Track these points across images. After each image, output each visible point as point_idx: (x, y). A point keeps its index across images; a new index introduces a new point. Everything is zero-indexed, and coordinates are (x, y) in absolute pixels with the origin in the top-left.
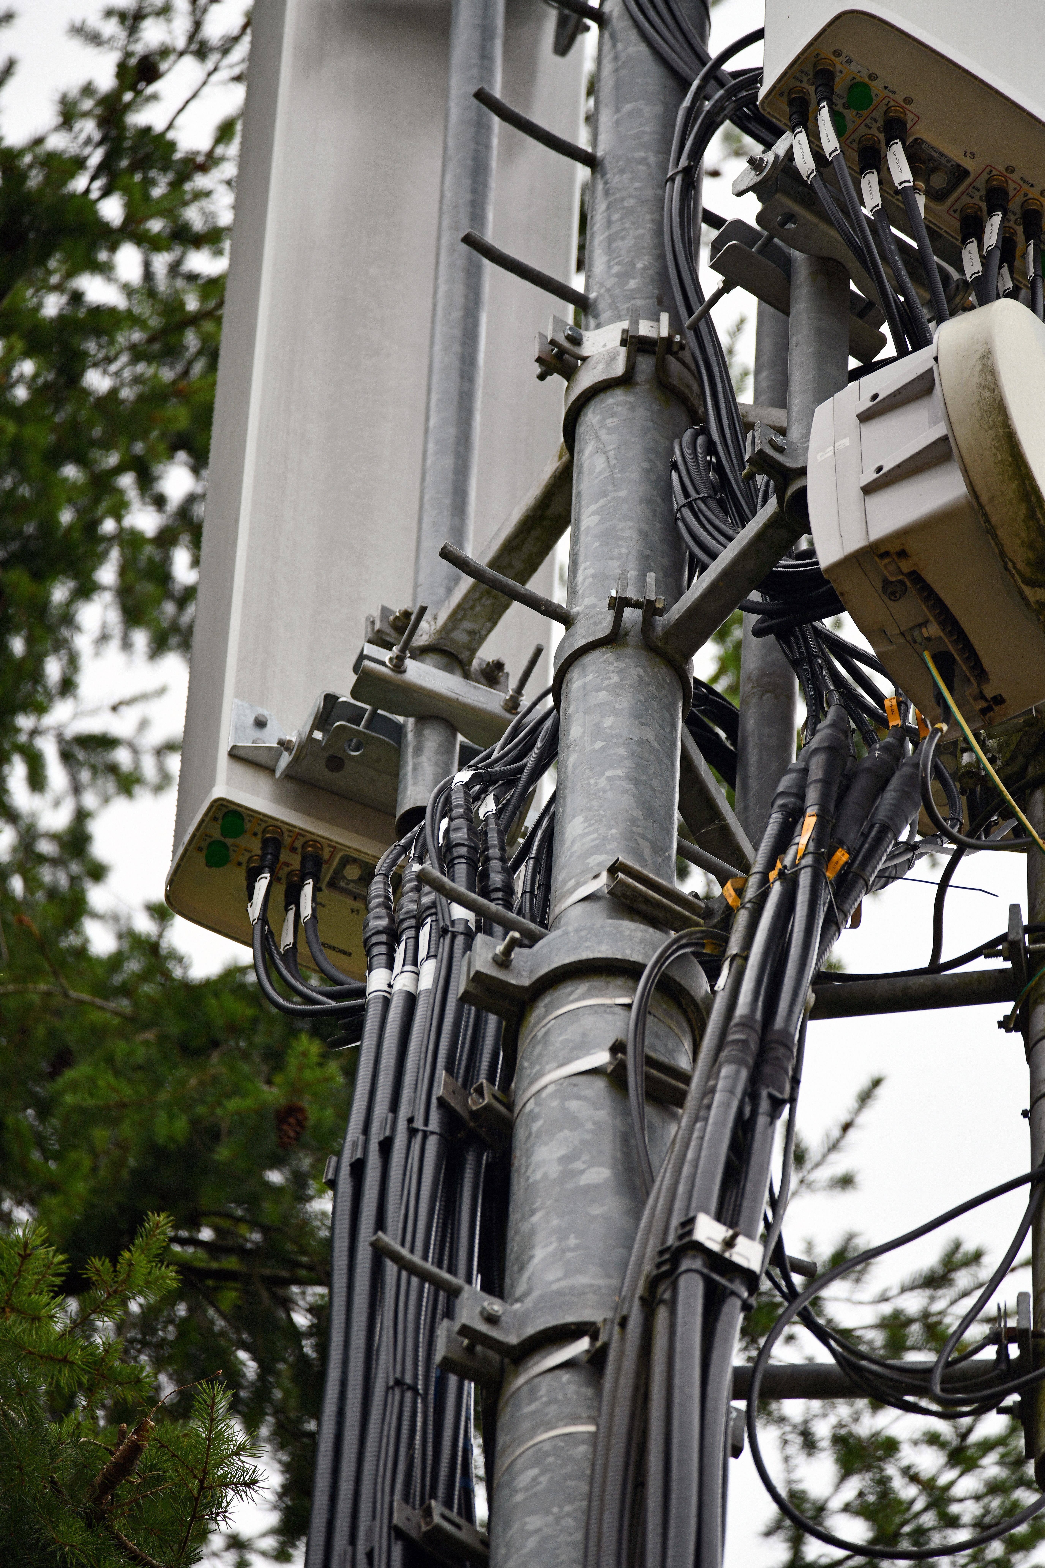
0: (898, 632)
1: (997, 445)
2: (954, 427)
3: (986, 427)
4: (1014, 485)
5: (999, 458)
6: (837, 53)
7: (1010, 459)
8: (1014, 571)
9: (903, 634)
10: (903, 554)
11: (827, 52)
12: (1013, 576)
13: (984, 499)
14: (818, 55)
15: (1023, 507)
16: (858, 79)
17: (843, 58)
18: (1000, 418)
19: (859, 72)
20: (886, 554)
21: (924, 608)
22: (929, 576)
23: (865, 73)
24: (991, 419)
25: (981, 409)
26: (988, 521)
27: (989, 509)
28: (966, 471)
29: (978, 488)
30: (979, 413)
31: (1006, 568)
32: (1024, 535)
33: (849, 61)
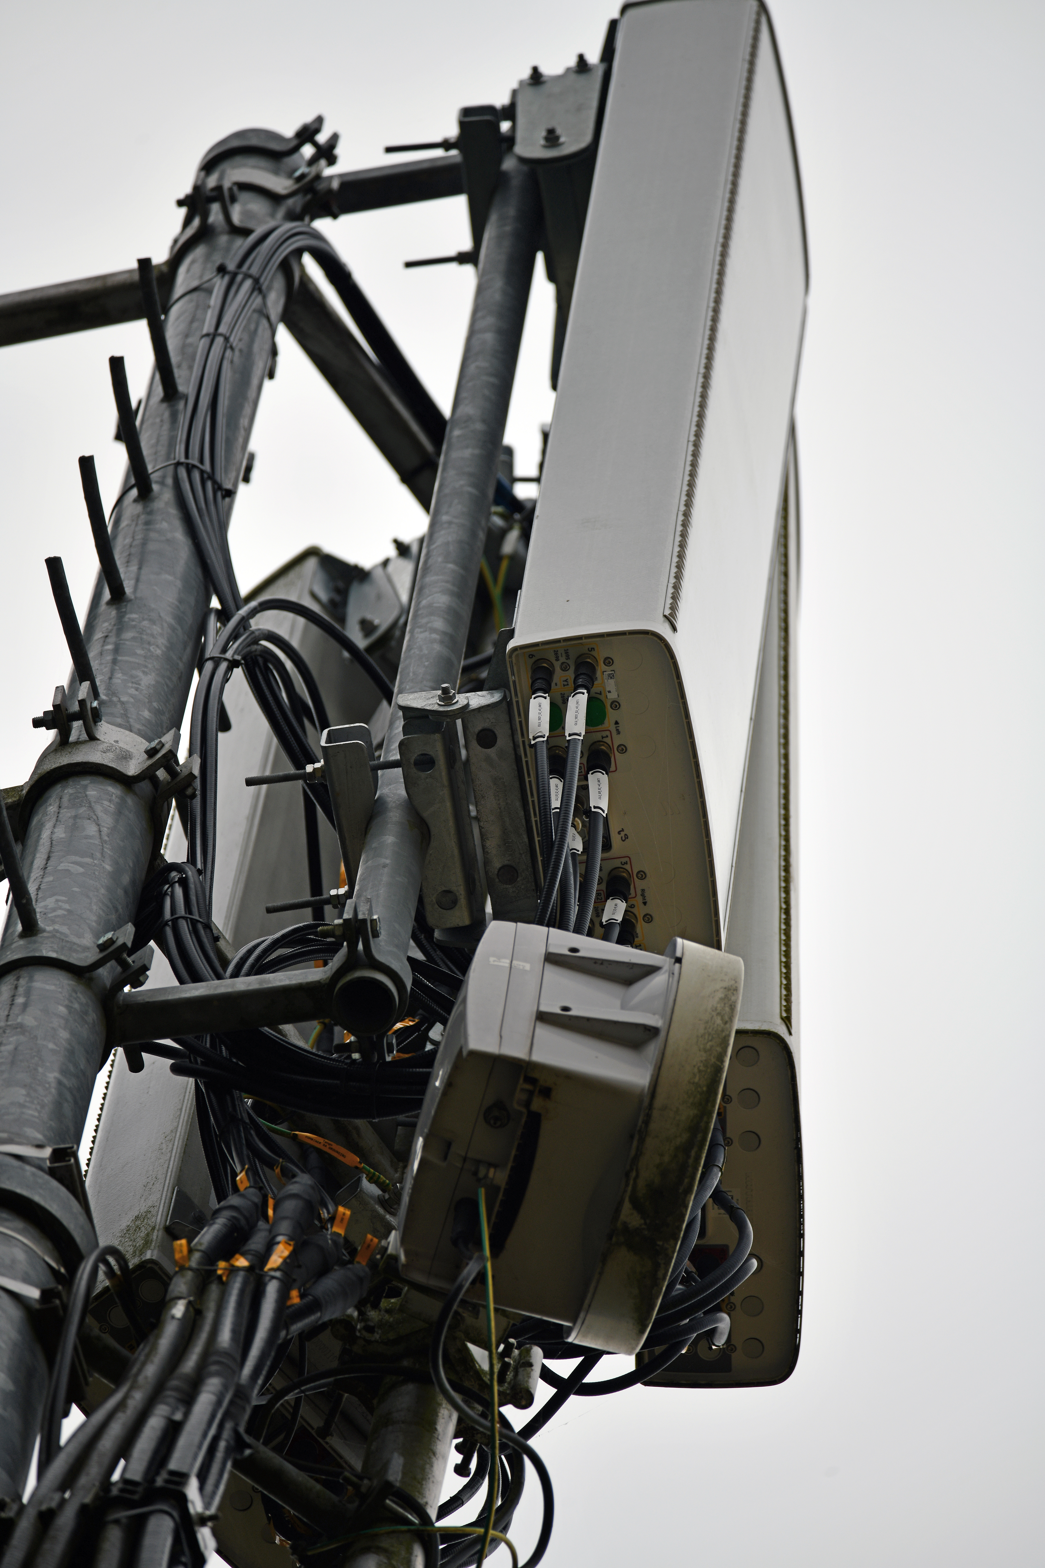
0: (463, 1154)
1: (702, 1068)
2: (673, 1025)
3: (702, 1047)
4: (693, 1112)
5: (696, 1080)
6: (608, 661)
7: (705, 1089)
8: (631, 1182)
9: (465, 1159)
10: (546, 1093)
11: (601, 654)
12: (627, 1185)
13: (659, 1102)
14: (593, 649)
15: (685, 1136)
16: (602, 697)
17: (609, 670)
18: (719, 1049)
19: (609, 692)
20: (532, 1081)
21: (514, 1152)
22: (547, 1128)
23: (613, 696)
24: (710, 1043)
25: (705, 1028)
26: (647, 1122)
27: (655, 1113)
28: (660, 1068)
29: (659, 1090)
30: (702, 1031)
31: (627, 1175)
32: (666, 1159)
33: (611, 676)
